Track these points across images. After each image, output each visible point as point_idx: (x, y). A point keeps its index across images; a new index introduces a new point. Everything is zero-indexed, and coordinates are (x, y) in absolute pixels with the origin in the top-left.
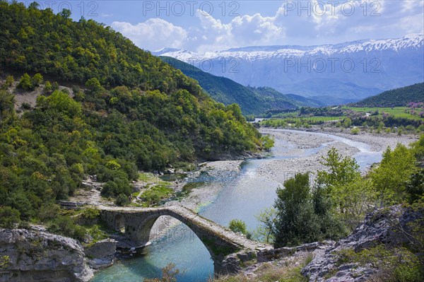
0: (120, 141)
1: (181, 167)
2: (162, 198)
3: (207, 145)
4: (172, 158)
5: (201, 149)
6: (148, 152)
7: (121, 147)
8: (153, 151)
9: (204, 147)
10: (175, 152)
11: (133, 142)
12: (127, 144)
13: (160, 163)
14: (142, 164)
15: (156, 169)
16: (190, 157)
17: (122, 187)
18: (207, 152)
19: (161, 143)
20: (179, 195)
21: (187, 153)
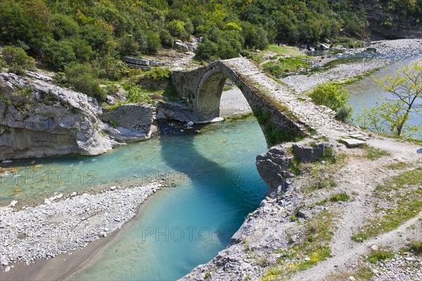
0: (261, 7)
1: (341, 42)
2: (287, 71)
3: (388, 17)
4: (329, 30)
5: (379, 23)
6: (297, 21)
7: (261, 13)
8: (305, 20)
9: (384, 21)
10: (336, 23)
11: (279, 9)
12: (270, 11)
13: (310, 35)
14: (287, 35)
15: (305, 43)
16: (360, 33)
17: (224, 49)
18: (387, 27)
19: (318, 11)
20: (316, 70)
21: (355, 26)
